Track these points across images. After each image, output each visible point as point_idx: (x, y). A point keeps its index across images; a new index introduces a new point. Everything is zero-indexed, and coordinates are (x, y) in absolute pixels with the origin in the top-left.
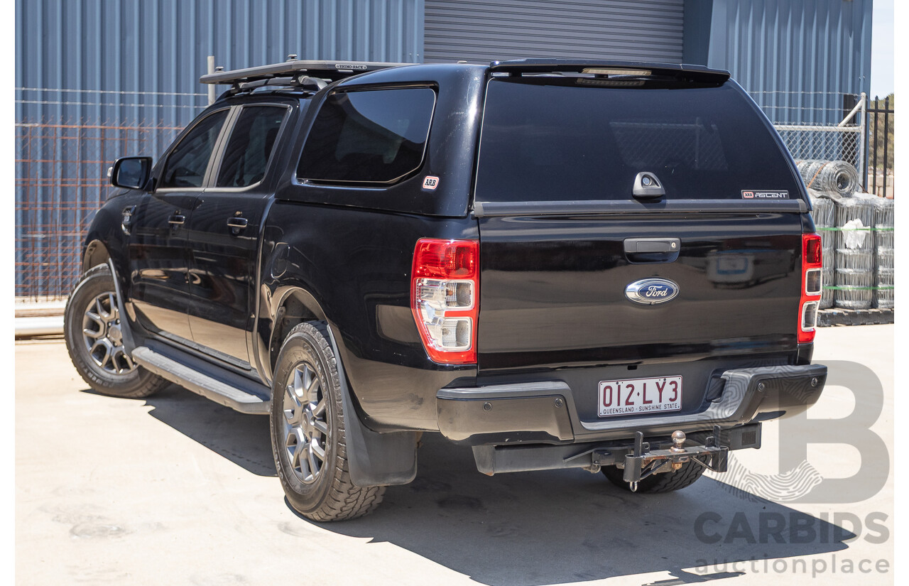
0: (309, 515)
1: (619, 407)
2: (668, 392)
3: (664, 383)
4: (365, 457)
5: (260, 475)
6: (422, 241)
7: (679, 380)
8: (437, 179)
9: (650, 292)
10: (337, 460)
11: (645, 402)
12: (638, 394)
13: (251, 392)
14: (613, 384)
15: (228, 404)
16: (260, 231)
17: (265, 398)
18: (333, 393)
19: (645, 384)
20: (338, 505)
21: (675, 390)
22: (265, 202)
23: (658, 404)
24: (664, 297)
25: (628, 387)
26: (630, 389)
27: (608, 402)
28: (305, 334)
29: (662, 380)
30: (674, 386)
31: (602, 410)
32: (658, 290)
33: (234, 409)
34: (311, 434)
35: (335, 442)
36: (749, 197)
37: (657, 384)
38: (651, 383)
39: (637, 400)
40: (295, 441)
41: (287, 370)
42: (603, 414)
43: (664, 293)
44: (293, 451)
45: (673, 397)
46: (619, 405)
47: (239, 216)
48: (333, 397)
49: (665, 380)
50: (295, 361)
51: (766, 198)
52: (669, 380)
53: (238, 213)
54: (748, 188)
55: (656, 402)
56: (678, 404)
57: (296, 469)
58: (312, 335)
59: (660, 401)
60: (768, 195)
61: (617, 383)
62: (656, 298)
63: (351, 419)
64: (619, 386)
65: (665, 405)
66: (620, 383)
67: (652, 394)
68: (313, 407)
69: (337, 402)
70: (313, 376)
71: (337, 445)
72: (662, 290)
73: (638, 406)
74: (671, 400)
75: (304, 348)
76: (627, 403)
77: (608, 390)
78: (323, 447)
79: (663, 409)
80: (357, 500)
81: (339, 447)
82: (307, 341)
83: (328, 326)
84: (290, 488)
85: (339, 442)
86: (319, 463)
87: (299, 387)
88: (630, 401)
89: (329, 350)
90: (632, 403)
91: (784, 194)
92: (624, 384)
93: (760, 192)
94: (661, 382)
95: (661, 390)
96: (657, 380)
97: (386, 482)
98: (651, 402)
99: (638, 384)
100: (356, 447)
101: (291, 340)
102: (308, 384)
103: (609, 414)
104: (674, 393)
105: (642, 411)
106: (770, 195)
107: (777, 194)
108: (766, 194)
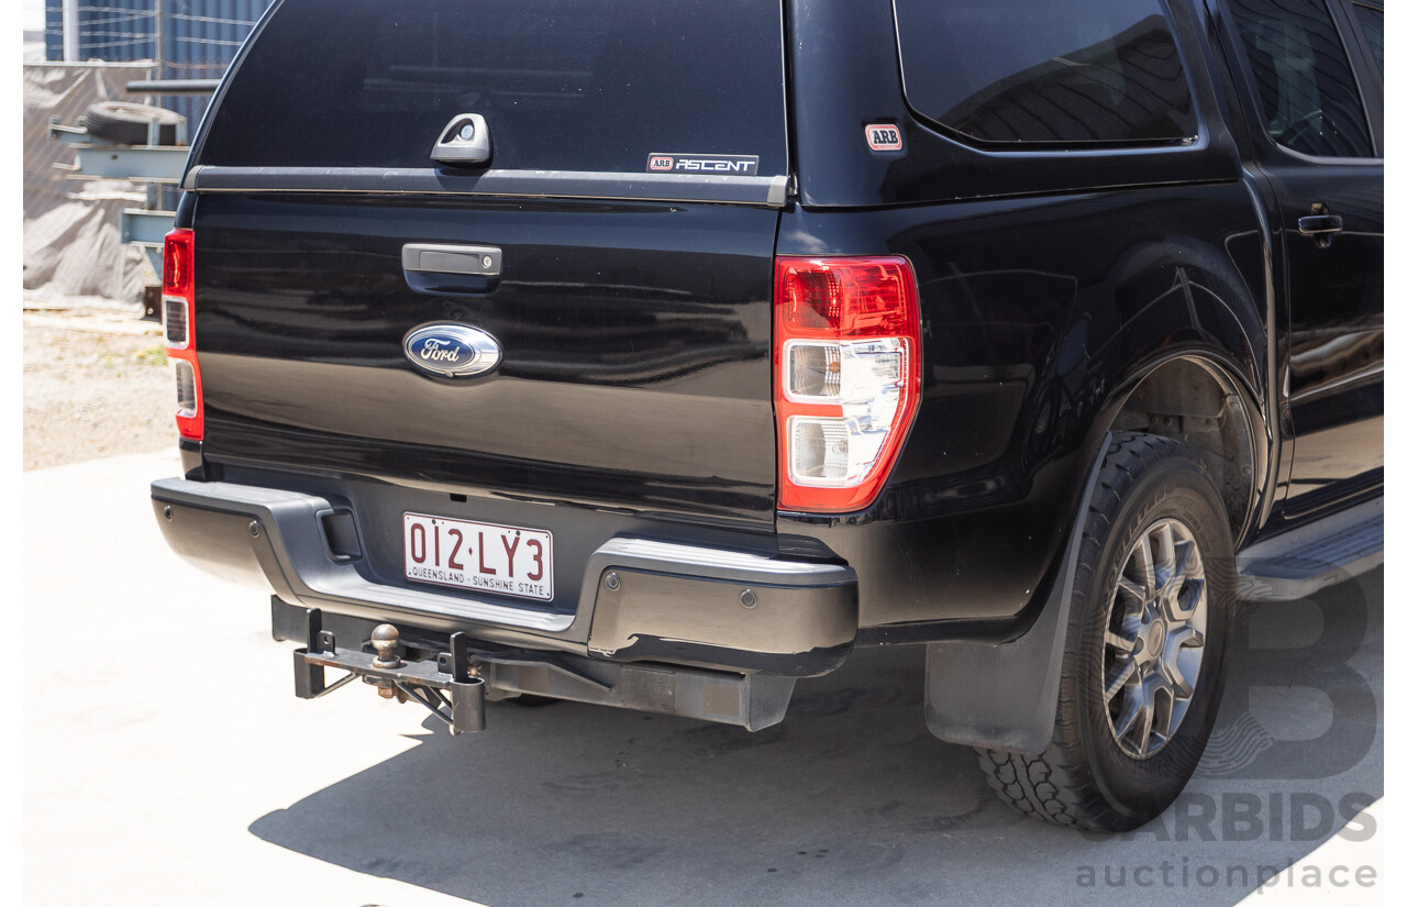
1: (438, 569)
2: (525, 559)
3: (517, 540)
7: (545, 540)
11: (483, 569)
12: (470, 551)
14: (426, 522)
19: (481, 535)
21: (538, 558)
23: (508, 579)
25: (451, 532)
26: (456, 537)
27: (419, 554)
29: (514, 533)
30: (534, 549)
31: (411, 567)
36: (666, 168)
37: (504, 537)
38: (493, 533)
39: (470, 564)
42: (412, 576)
43: (454, 356)
45: (536, 572)
46: (437, 563)
49: (518, 533)
51: (700, 172)
52: (526, 536)
55: (502, 574)
56: (545, 588)
59: (511, 575)
60: (707, 165)
61: (434, 522)
62: (440, 363)
64: (437, 528)
65: (519, 585)
66: (438, 522)
67: (496, 557)
72: (449, 348)
73: (470, 576)
74: (530, 575)
76: (451, 564)
77: (418, 532)
79: (516, 591)
88: (456, 560)
90: (460, 567)
91: (745, 164)
92: (444, 526)
93: (689, 158)
94: (511, 536)
95: (511, 552)
96: (504, 531)
98: (493, 571)
99: (470, 530)
103: (422, 578)
104: (536, 563)
105: (478, 586)
106: (713, 165)
107: (730, 163)
108: (703, 162)
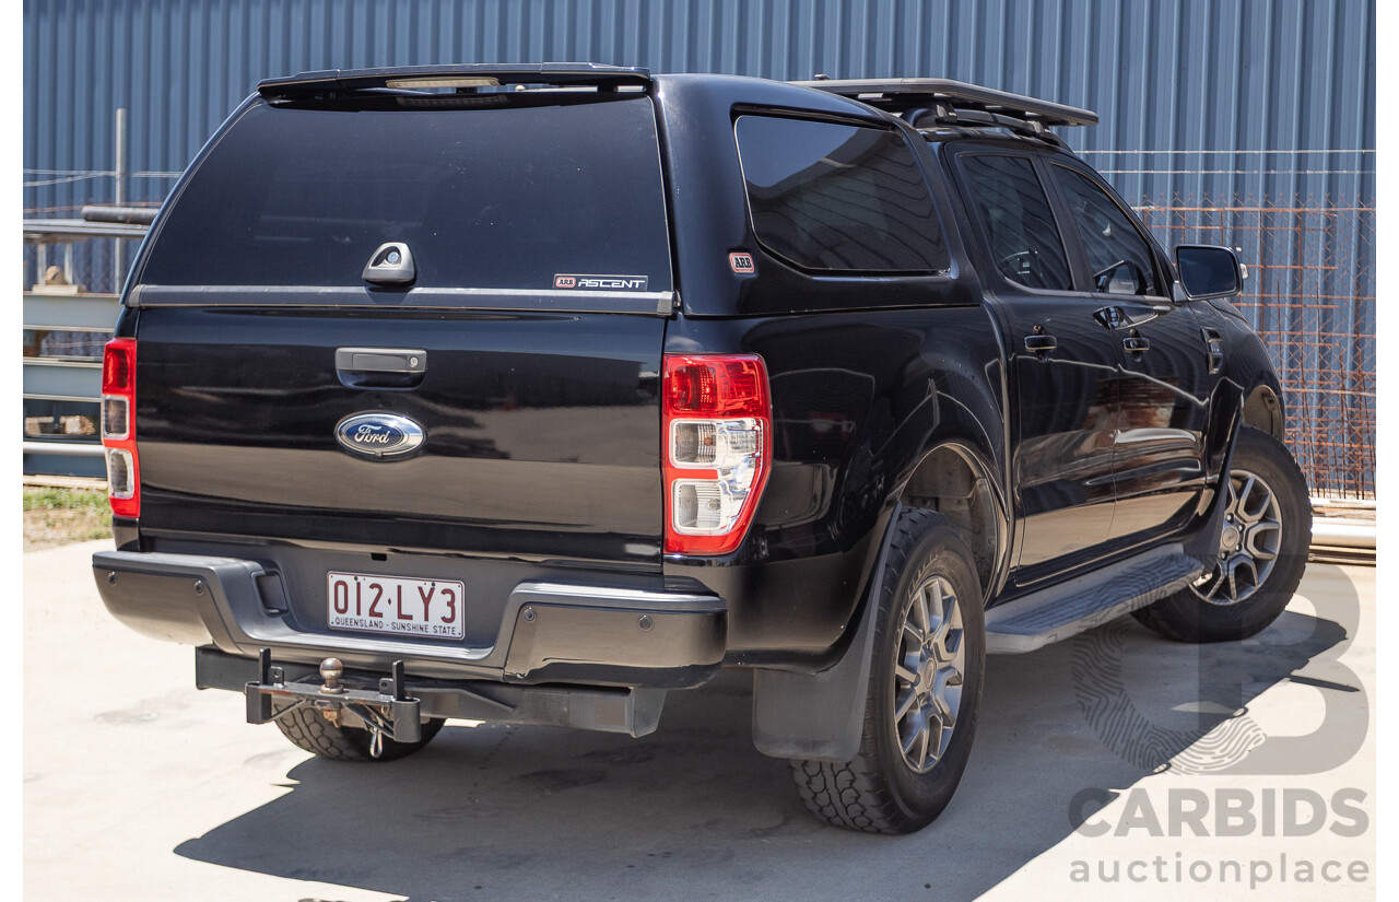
1: (359, 618)
2: (439, 606)
3: (432, 590)
7: (457, 588)
9: (361, 434)
11: (401, 616)
12: (390, 602)
14: (349, 579)
19: (399, 587)
21: (451, 604)
23: (424, 623)
24: (384, 445)
25: (372, 586)
26: (376, 591)
27: (341, 606)
29: (429, 584)
30: (448, 597)
31: (334, 618)
37: (420, 589)
38: (411, 587)
39: (388, 611)
42: (335, 625)
43: (385, 439)
45: (449, 616)
46: (359, 613)
49: (433, 585)
51: (599, 289)
52: (440, 586)
55: (419, 619)
56: (458, 628)
59: (426, 619)
60: (604, 283)
61: (356, 579)
62: (373, 445)
64: (359, 584)
65: (434, 626)
66: (360, 579)
67: (412, 604)
72: (380, 433)
73: (389, 621)
74: (444, 619)
76: (372, 613)
77: (341, 588)
79: (431, 632)
88: (376, 610)
90: (380, 615)
91: (638, 282)
92: (366, 581)
93: (588, 278)
94: (427, 587)
95: (427, 601)
96: (421, 584)
98: (410, 617)
99: (389, 585)
103: (345, 626)
104: (450, 609)
105: (396, 630)
106: (608, 284)
107: (624, 283)
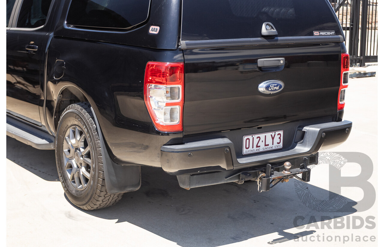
0: (81, 207)
1: (253, 149)
2: (277, 139)
3: (275, 135)
4: (114, 179)
5: (48, 180)
6: (150, 63)
7: (281, 132)
8: (158, 28)
9: (271, 88)
10: (98, 180)
11: (266, 145)
12: (262, 141)
13: (43, 138)
14: (250, 137)
15: (29, 144)
16: (46, 52)
17: (50, 141)
18: (95, 144)
19: (265, 136)
20: (98, 203)
21: (280, 138)
22: (48, 37)
24: (277, 90)
25: (257, 138)
26: (259, 139)
27: (247, 147)
28: (76, 111)
30: (279, 136)
31: (245, 151)
32: (275, 86)
33: (33, 146)
34: (81, 164)
35: (97, 171)
36: (317, 35)
37: (271, 135)
38: (268, 135)
39: (262, 144)
40: (71, 166)
41: (65, 129)
42: (245, 153)
43: (277, 88)
44: (70, 172)
45: (279, 142)
46: (253, 148)
47: (33, 44)
48: (95, 146)
49: (275, 133)
50: (70, 124)
51: (325, 35)
52: (277, 133)
53: (32, 42)
54: (316, 30)
55: (271, 145)
56: (281, 145)
57: (73, 182)
58: (80, 111)
59: (273, 144)
60: (326, 33)
61: (252, 136)
62: (274, 90)
63: (106, 158)
64: (253, 138)
65: (275, 146)
66: (254, 136)
67: (269, 141)
68: (82, 150)
69: (97, 149)
70: (81, 133)
71: (98, 172)
72: (277, 86)
73: (262, 148)
74: (278, 143)
75: (76, 118)
76: (257, 146)
77: (248, 141)
78: (89, 172)
79: (274, 148)
80: (109, 200)
81: (99, 173)
82: (78, 115)
83: (92, 108)
84: (69, 192)
85: (99, 170)
86: (87, 180)
87: (73, 138)
88: (258, 145)
89: (91, 120)
90: (259, 146)
91: (333, 33)
92: (255, 136)
93: (322, 32)
94: (273, 134)
95: (273, 138)
96: (271, 133)
97: (125, 190)
98: (268, 145)
99: (262, 136)
100: (109, 173)
101: (67, 113)
102: (78, 137)
103: (248, 153)
105: (264, 150)
106: (327, 33)
107: (330, 33)
108: (325, 33)
